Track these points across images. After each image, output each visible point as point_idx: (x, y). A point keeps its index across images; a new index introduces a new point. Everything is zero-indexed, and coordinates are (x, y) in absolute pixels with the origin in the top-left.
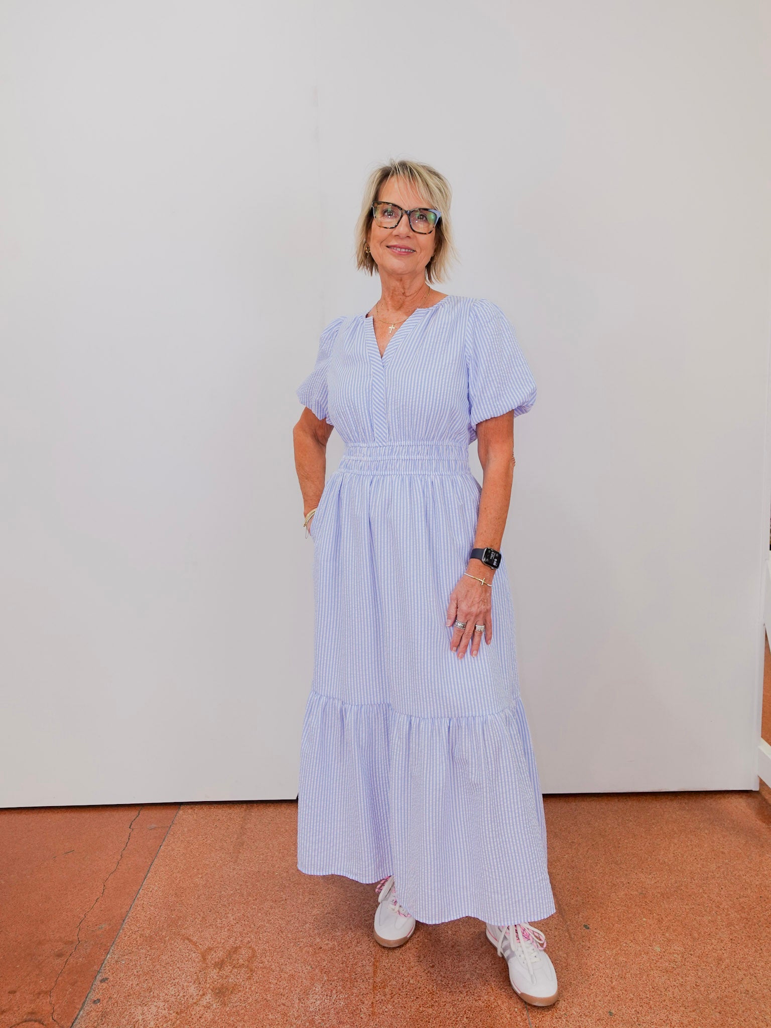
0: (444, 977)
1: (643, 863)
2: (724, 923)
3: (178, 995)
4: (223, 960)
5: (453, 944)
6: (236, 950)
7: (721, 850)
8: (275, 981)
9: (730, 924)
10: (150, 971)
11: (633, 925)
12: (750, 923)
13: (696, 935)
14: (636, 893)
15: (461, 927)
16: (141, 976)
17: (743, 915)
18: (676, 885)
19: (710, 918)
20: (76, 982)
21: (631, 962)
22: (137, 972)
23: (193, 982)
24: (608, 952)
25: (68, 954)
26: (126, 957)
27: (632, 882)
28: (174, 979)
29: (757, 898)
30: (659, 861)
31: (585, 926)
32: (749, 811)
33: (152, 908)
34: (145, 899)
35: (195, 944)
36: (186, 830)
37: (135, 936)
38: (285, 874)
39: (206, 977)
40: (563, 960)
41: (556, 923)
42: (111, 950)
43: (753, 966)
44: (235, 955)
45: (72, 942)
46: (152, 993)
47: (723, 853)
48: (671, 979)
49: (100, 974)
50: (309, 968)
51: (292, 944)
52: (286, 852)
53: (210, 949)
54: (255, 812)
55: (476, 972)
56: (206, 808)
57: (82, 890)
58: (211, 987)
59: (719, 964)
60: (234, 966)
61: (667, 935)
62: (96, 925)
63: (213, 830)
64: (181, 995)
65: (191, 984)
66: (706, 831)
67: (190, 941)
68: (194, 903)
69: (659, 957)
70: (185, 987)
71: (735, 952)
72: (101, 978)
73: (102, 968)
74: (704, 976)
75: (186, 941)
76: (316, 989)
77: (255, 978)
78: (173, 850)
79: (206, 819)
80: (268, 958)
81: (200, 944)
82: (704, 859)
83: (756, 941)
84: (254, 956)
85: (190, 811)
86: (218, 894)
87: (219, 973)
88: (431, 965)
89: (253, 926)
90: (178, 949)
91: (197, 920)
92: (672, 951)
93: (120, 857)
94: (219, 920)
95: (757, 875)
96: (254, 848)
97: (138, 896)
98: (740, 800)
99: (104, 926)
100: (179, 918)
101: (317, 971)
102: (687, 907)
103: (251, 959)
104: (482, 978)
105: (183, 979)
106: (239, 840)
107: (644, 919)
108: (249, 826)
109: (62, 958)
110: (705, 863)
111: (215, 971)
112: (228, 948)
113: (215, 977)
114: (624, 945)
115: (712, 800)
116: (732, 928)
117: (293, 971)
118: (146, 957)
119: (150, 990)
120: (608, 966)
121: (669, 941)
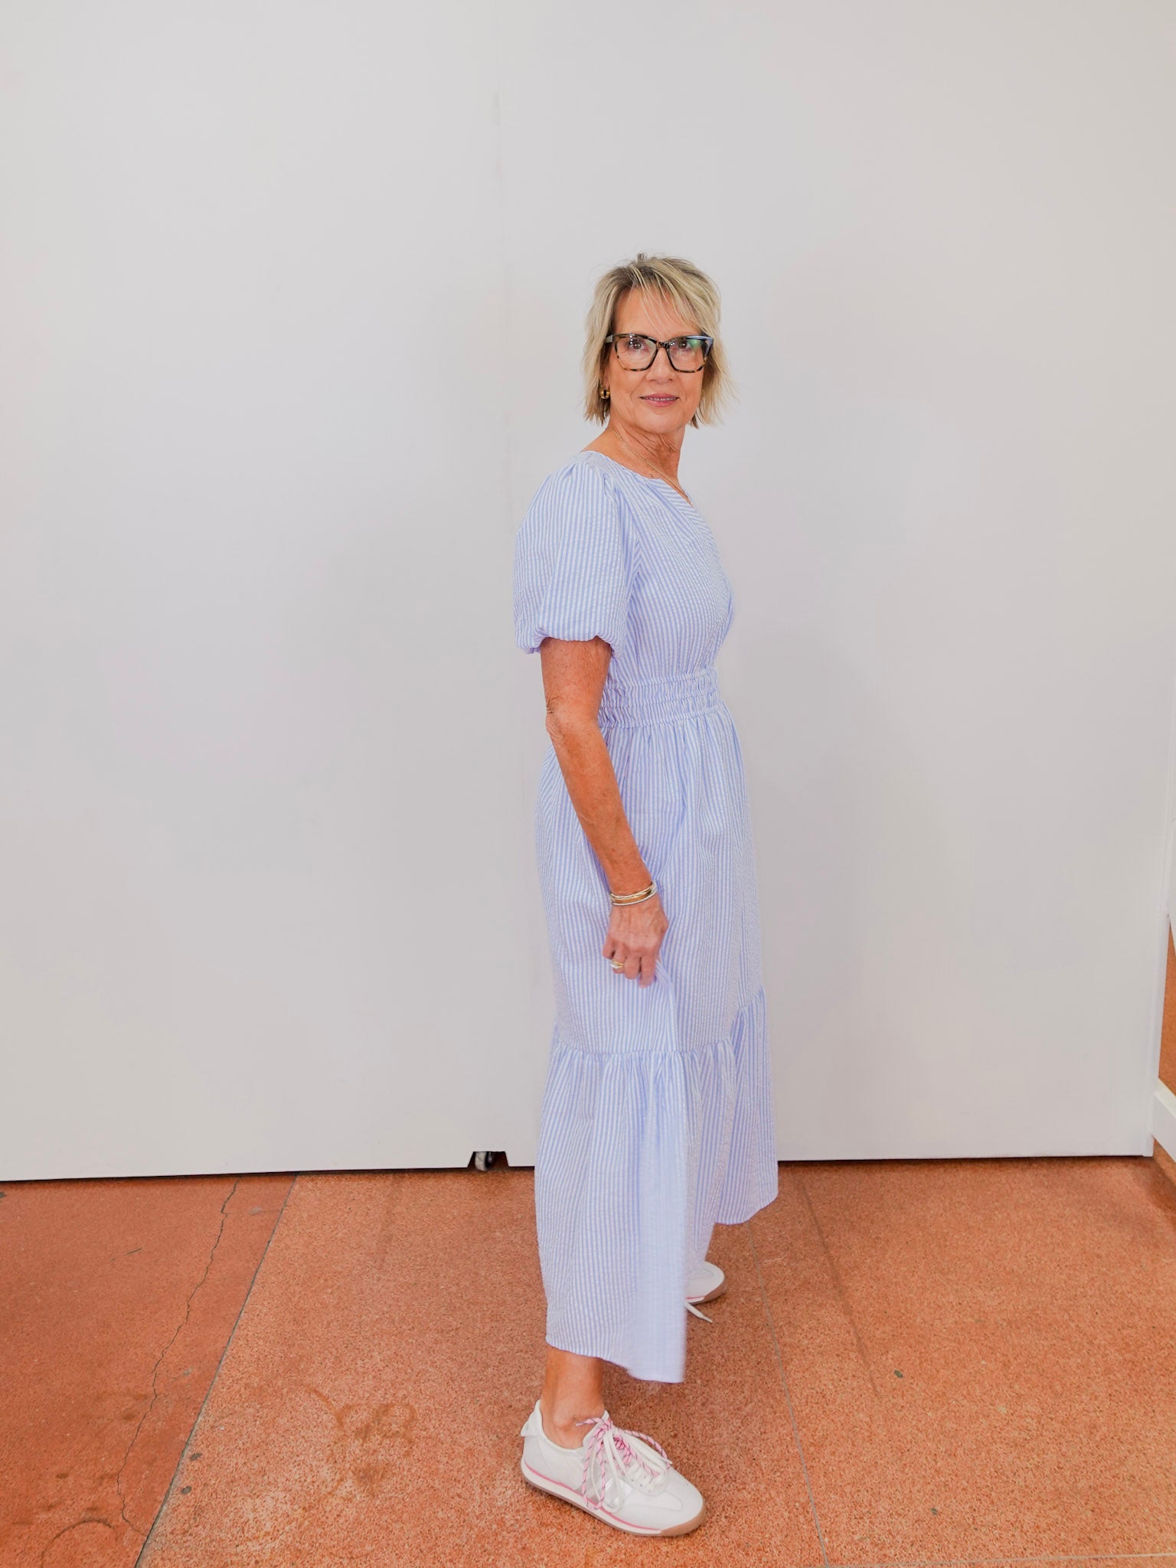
0: (692, 1453)
1: (981, 1271)
2: (1099, 1369)
3: (305, 1481)
4: (368, 1426)
5: (704, 1400)
6: (386, 1409)
7: (1096, 1251)
8: (446, 1459)
9: (1108, 1371)
10: (263, 1442)
11: (966, 1371)
12: (1138, 1369)
13: (1058, 1388)
14: (970, 1320)
15: (715, 1373)
16: (249, 1451)
17: (1128, 1356)
18: (1030, 1307)
19: (1079, 1361)
20: (155, 1460)
21: (965, 1431)
22: (243, 1444)
23: (325, 1461)
24: (930, 1414)
25: (141, 1415)
26: (226, 1420)
27: (965, 1303)
28: (298, 1456)
29: (1148, 1329)
30: (1005, 1268)
31: (896, 1372)
32: (1137, 1188)
33: (261, 1342)
34: (250, 1328)
35: (326, 1399)
36: (305, 1215)
37: (238, 1387)
38: (454, 1289)
39: (343, 1452)
40: (866, 1427)
41: (854, 1367)
42: (203, 1410)
43: (1141, 1437)
44: (385, 1418)
45: (146, 1397)
46: (266, 1478)
47: (1099, 1256)
48: (1022, 1458)
49: (189, 1448)
50: (494, 1438)
51: (468, 1401)
52: (454, 1252)
53: (348, 1407)
54: (407, 1185)
55: (737, 1445)
56: (333, 1181)
57: (156, 1313)
58: (352, 1468)
59: (1092, 1433)
60: (385, 1436)
61: (1017, 1387)
62: (180, 1369)
63: (346, 1215)
64: (309, 1480)
65: (323, 1463)
66: (1075, 1221)
67: (320, 1395)
68: (323, 1335)
69: (1005, 1422)
70: (314, 1468)
71: (1115, 1414)
72: (190, 1453)
73: (191, 1438)
74: (1070, 1453)
75: (313, 1396)
76: (506, 1472)
77: (416, 1453)
78: (287, 1248)
79: (335, 1198)
80: (433, 1422)
81: (334, 1400)
82: (1070, 1265)
83: (1146, 1398)
84: (413, 1418)
85: (310, 1185)
86: (357, 1320)
87: (362, 1445)
88: (672, 1434)
89: (409, 1371)
90: (302, 1408)
91: (327, 1361)
92: (1023, 1413)
93: (210, 1260)
94: (360, 1362)
95: (1149, 1292)
96: (407, 1245)
97: (239, 1323)
98: (1125, 1170)
99: (190, 1370)
100: (302, 1357)
101: (506, 1442)
102: (1045, 1343)
103: (407, 1425)
104: (747, 1454)
105: (311, 1456)
106: (384, 1233)
107: (983, 1362)
108: (398, 1209)
109: (133, 1423)
110: (1072, 1272)
111: (356, 1442)
112: (375, 1407)
113: (357, 1452)
114: (954, 1403)
115: (1082, 1170)
116: (1112, 1376)
117: (471, 1443)
118: (256, 1421)
119: (263, 1472)
120: (931, 1436)
121: (1019, 1396)
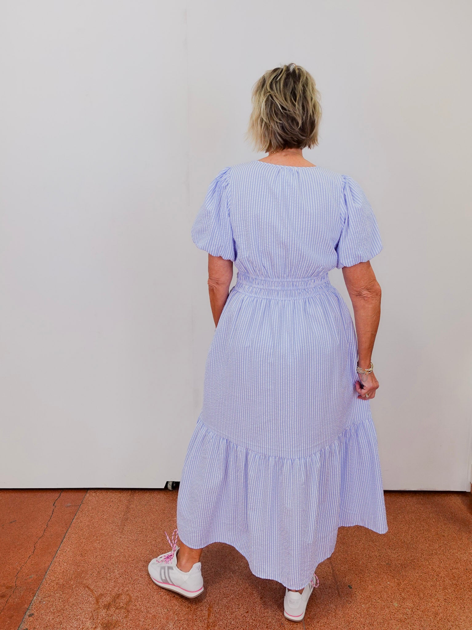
0: (254, 620)
1: (390, 541)
2: (441, 587)
3: (79, 627)
4: (110, 604)
5: (262, 596)
6: (118, 596)
7: (443, 534)
8: (143, 620)
9: (445, 588)
10: (62, 609)
11: (380, 586)
12: (458, 588)
13: (422, 595)
14: (384, 563)
15: (268, 584)
16: (55, 613)
17: (454, 582)
18: (411, 558)
19: (432, 583)
20: (13, 616)
21: (378, 614)
22: (53, 610)
23: (89, 619)
24: (363, 606)
25: (9, 596)
26: (46, 599)
27: (382, 555)
28: (77, 616)
29: (464, 570)
30: (401, 540)
31: (349, 586)
32: (463, 506)
33: (65, 564)
34: (61, 558)
35: (92, 591)
36: (90, 508)
37: (53, 584)
38: (154, 542)
39: (98, 615)
40: (334, 610)
41: (330, 583)
42: (37, 594)
43: (458, 619)
44: (117, 600)
45: (11, 587)
46: (62, 625)
47: (443, 536)
48: (403, 627)
49: (29, 611)
50: (166, 610)
51: (156, 593)
52: (155, 526)
53: (102, 595)
54: (137, 496)
55: (275, 617)
56: (104, 493)
57: (20, 549)
58: (101, 622)
59: (436, 617)
60: (117, 608)
61: (403, 594)
62: (28, 575)
63: (108, 508)
64: (81, 627)
65: (88, 620)
66: (434, 520)
67: (89, 588)
68: (93, 561)
69: (397, 610)
70: (84, 622)
71: (447, 608)
72: (29, 614)
73: (30, 607)
74: (425, 626)
75: (87, 589)
76: (170, 626)
77: (130, 617)
78: (81, 522)
79: (104, 500)
80: (139, 602)
81: (96, 591)
82: (431, 540)
83: (461, 601)
84: (130, 601)
85: (94, 494)
86: (109, 555)
87: (106, 612)
88: (246, 611)
89: (130, 579)
90: (81, 594)
91: (94, 573)
92: (405, 606)
93: (46, 527)
94: (108, 574)
95: (465, 553)
96: (134, 522)
97: (57, 555)
98: (458, 498)
99: (33, 576)
100: (83, 571)
101: (171, 613)
102: (417, 575)
103: (127, 603)
104: (279, 621)
105: (83, 616)
106: (124, 517)
107: (389, 583)
108: (132, 506)
109: (5, 599)
110: (431, 543)
111: (104, 611)
112: (113, 595)
113: (104, 615)
114: (374, 601)
115: (439, 497)
116: (446, 591)
117: (155, 613)
118: (60, 600)
119: (61, 623)
120: (362, 616)
121: (404, 599)
